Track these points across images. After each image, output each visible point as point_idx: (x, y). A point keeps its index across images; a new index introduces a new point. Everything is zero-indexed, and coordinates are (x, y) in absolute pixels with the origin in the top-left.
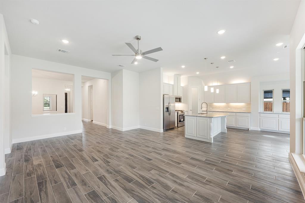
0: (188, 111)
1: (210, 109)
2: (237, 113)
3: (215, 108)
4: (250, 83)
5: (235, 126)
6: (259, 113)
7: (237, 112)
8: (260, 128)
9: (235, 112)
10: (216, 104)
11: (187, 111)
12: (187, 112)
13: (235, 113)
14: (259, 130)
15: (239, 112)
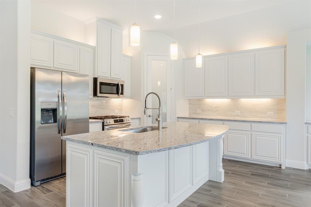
0: (142, 119)
1: (199, 114)
2: (253, 124)
3: (208, 110)
4: (285, 47)
5: (250, 157)
6: (306, 123)
7: (254, 122)
8: (307, 163)
9: (250, 122)
10: (209, 101)
11: (140, 118)
12: (140, 121)
13: (249, 124)
14: (305, 169)
15: (259, 122)
